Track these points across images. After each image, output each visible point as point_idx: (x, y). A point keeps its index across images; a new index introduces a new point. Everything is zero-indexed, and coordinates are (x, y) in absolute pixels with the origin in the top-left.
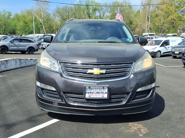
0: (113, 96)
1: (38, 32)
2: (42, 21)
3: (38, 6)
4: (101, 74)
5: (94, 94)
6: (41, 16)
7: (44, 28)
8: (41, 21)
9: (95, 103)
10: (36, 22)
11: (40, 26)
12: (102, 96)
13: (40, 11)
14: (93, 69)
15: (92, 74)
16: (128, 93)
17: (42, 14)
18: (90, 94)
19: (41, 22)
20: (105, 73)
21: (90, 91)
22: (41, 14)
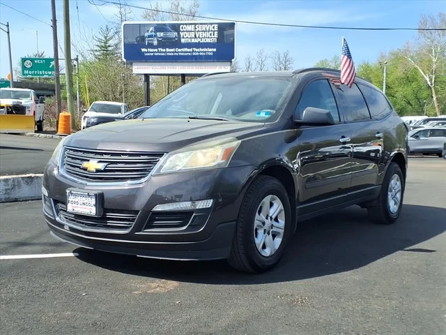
0: (109, 215)
1: (420, 110)
2: (431, 80)
3: (423, 40)
4: (98, 171)
5: (79, 205)
6: (429, 67)
7: (434, 99)
8: (428, 80)
9: (86, 224)
10: (416, 82)
11: (425, 94)
12: (88, 211)
13: (430, 51)
14: (89, 160)
15: (85, 169)
16: (137, 212)
17: (434, 60)
18: (73, 205)
19: (429, 83)
20: (105, 171)
21: (74, 200)
22: (430, 61)
